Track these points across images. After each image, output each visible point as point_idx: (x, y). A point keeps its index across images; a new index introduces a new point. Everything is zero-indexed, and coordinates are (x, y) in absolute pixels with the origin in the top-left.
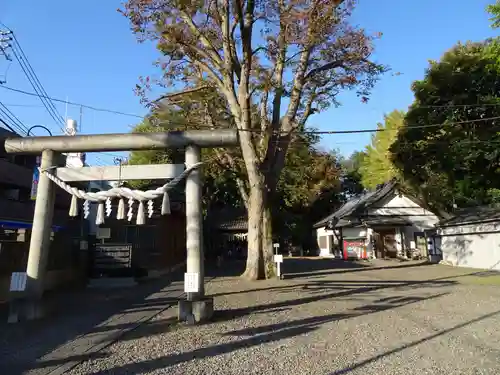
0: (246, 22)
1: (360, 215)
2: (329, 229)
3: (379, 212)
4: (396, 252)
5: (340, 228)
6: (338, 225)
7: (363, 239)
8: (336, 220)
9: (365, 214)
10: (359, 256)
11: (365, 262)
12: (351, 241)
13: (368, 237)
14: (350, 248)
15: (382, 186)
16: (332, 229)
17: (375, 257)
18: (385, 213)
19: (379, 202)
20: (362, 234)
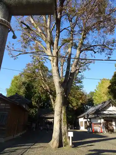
0: (59, 16)
1: (98, 113)
2: (85, 119)
3: (105, 112)
4: (113, 130)
5: (90, 119)
6: (89, 117)
7: (100, 124)
8: (88, 115)
9: (100, 113)
10: (98, 131)
11: (102, 134)
12: (95, 124)
13: (102, 123)
14: (95, 127)
15: (105, 102)
16: (87, 119)
17: (105, 132)
18: (107, 113)
19: (105, 108)
20: (99, 121)
